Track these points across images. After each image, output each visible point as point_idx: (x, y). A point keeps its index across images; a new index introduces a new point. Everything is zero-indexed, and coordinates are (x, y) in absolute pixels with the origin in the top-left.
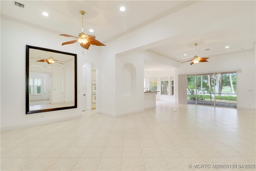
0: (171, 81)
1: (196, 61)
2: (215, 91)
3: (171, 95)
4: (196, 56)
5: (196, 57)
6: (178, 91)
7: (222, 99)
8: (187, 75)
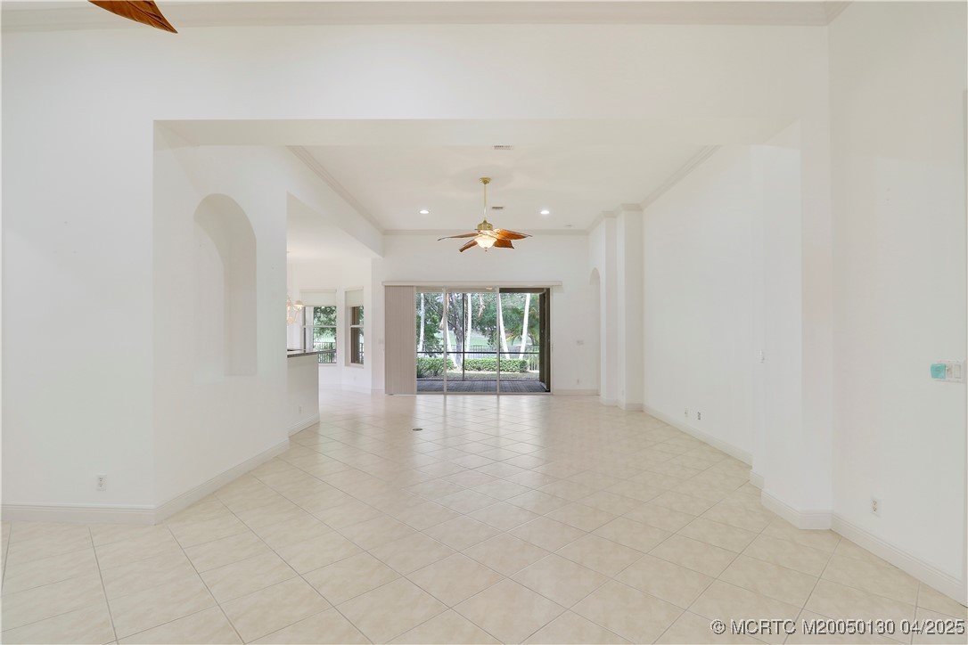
0: (346, 308)
1: (486, 241)
2: (445, 346)
3: (346, 365)
4: (485, 222)
5: (486, 225)
6: (382, 347)
7: (479, 369)
8: (417, 287)
